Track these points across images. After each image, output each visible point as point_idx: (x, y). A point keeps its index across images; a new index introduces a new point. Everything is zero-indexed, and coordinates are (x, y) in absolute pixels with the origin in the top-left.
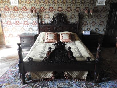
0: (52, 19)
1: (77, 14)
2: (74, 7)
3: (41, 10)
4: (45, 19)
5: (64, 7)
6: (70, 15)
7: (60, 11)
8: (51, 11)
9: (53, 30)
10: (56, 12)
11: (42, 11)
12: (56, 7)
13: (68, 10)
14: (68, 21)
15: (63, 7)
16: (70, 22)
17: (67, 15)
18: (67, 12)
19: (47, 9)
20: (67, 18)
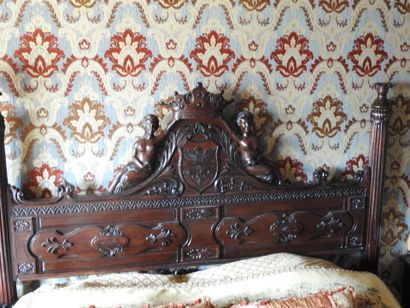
1: (360, 97)
2: (332, 35)
3: (31, 58)
4: (67, 145)
5: (253, 34)
7: (213, 69)
8: (128, 68)
10: (175, 81)
12: (172, 33)
14: (289, 159)
16: (298, 165)
19: (85, 54)
20: (276, 133)
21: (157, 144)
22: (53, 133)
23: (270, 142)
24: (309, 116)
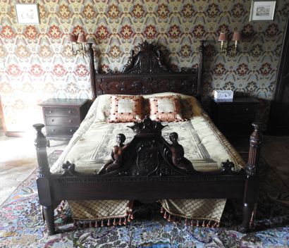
0: (130, 58)
1: (196, 45)
2: (187, 26)
3: (100, 34)
4: (110, 59)
5: (162, 26)
6: (178, 46)
7: (151, 37)
8: (126, 37)
10: (139, 40)
11: (103, 37)
12: (139, 26)
14: (173, 65)
15: (159, 27)
16: (177, 66)
17: (170, 47)
18: (168, 39)
19: (115, 32)
20: (170, 56)
21: (134, 59)
22: (106, 55)
23: (168, 60)
24: (180, 51)
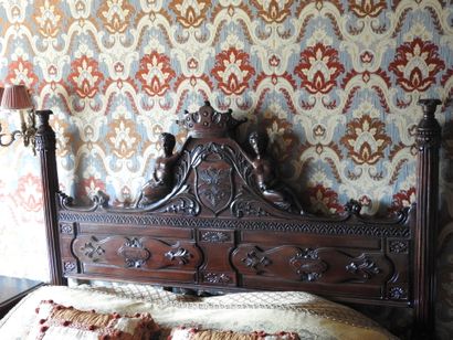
0: (159, 160)
4: (107, 160)
6: (334, 121)
7: (233, 87)
9: (169, 264)
11: (87, 91)
13: (310, 74)
14: (320, 187)
15: (260, 51)
16: (331, 194)
17: (305, 122)
18: (296, 96)
19: (120, 76)
20: (305, 156)
22: (97, 149)
23: (298, 167)
24: (343, 138)
